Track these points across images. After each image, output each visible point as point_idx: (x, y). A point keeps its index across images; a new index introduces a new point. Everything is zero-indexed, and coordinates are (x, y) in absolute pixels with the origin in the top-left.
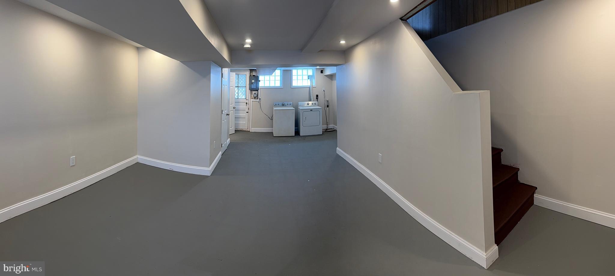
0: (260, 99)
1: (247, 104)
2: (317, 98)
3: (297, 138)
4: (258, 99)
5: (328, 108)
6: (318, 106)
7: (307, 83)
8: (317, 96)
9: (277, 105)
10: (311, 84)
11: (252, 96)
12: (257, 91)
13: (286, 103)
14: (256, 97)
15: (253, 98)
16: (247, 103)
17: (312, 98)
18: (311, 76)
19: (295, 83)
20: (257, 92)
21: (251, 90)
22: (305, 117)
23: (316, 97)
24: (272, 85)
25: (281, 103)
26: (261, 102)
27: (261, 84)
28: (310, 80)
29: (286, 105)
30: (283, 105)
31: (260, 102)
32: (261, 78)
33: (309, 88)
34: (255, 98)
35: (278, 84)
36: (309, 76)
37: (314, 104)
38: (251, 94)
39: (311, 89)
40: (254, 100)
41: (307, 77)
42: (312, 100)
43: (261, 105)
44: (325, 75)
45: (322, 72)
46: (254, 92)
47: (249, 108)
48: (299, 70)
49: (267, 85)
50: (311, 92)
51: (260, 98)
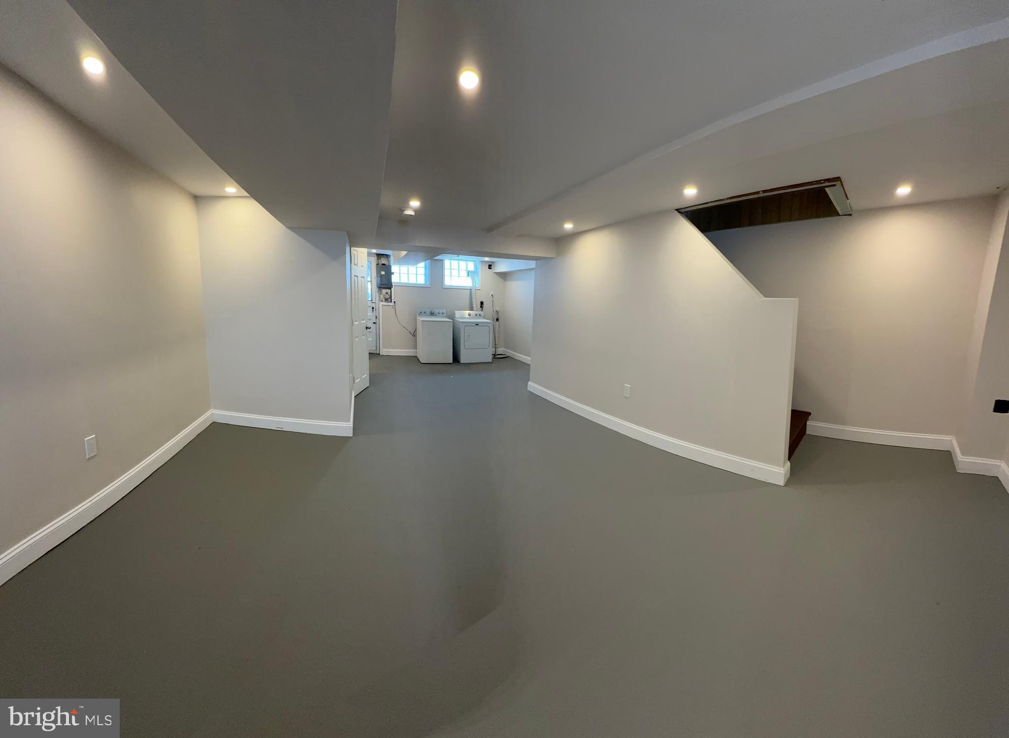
0: (395, 302)
1: (374, 310)
2: (481, 307)
3: (456, 367)
4: (391, 302)
5: (497, 323)
6: (484, 318)
7: (466, 282)
8: (482, 303)
9: (423, 313)
10: (473, 284)
11: (382, 296)
12: (390, 288)
13: (436, 311)
14: (388, 299)
15: (384, 300)
16: (373, 308)
17: (474, 305)
18: (473, 272)
19: (448, 282)
20: (389, 291)
21: (380, 287)
22: (467, 335)
23: (480, 305)
24: (412, 280)
25: (428, 311)
26: (396, 307)
27: (395, 279)
28: (472, 278)
29: (437, 314)
30: (432, 314)
31: (394, 307)
32: (394, 269)
33: (469, 290)
34: (386, 300)
35: (421, 280)
36: (468, 272)
37: (478, 315)
38: (380, 293)
39: (473, 292)
40: (385, 303)
41: (465, 274)
42: (475, 309)
43: (397, 310)
44: (495, 273)
45: (490, 267)
46: (384, 291)
47: (378, 317)
48: (453, 262)
49: (404, 280)
50: (474, 296)
51: (395, 300)
